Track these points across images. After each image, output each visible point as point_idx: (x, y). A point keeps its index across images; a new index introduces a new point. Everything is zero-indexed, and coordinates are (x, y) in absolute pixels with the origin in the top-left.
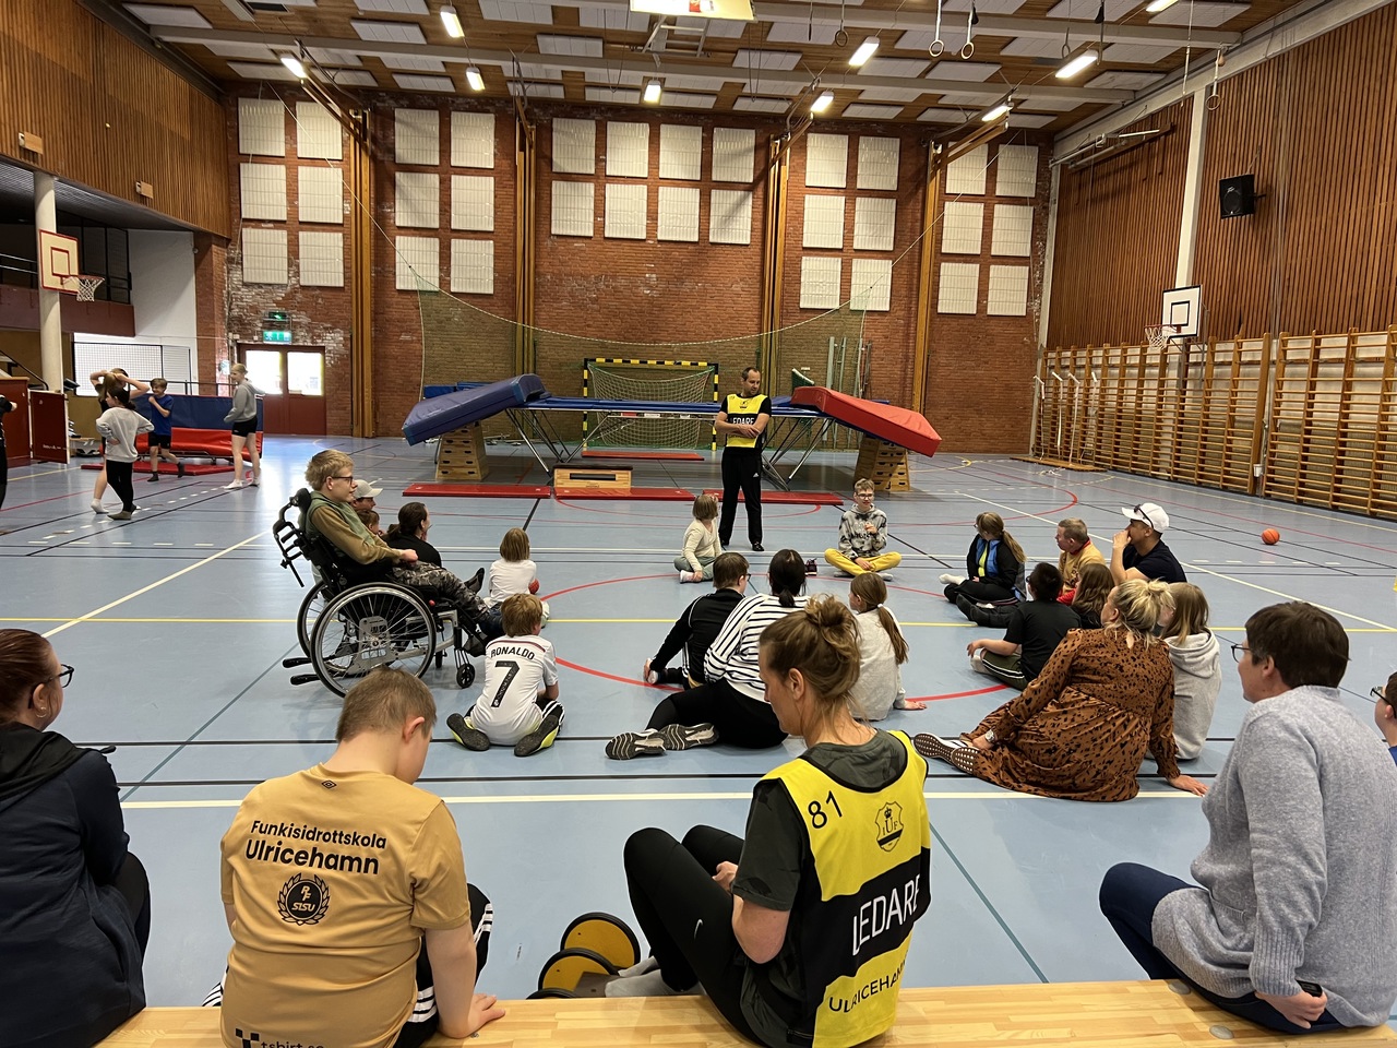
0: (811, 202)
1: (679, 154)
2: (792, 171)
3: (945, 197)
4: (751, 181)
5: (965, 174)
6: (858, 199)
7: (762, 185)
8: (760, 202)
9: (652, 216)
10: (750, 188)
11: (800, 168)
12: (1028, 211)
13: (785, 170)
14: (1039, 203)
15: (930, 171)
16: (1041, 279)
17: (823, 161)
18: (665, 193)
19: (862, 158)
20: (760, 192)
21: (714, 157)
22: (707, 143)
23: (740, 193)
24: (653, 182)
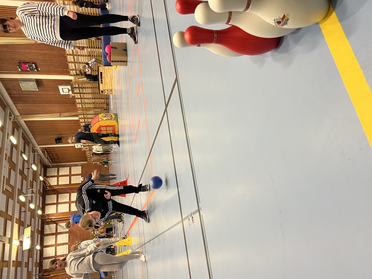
0: (59, 211)
1: (50, 241)
2: (53, 216)
3: (58, 185)
4: (55, 224)
5: (53, 182)
6: (59, 202)
7: (56, 222)
8: (60, 222)
9: (63, 244)
10: (57, 224)
11: (52, 215)
12: (60, 169)
13: (53, 218)
14: (58, 167)
15: (53, 189)
16: (74, 164)
17: (51, 210)
18: (58, 242)
19: (50, 202)
20: (58, 222)
21: (50, 233)
22: (48, 235)
23: (58, 226)
24: (56, 245)
